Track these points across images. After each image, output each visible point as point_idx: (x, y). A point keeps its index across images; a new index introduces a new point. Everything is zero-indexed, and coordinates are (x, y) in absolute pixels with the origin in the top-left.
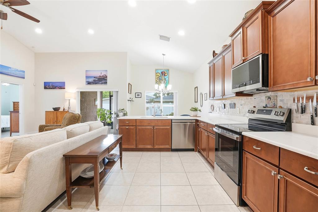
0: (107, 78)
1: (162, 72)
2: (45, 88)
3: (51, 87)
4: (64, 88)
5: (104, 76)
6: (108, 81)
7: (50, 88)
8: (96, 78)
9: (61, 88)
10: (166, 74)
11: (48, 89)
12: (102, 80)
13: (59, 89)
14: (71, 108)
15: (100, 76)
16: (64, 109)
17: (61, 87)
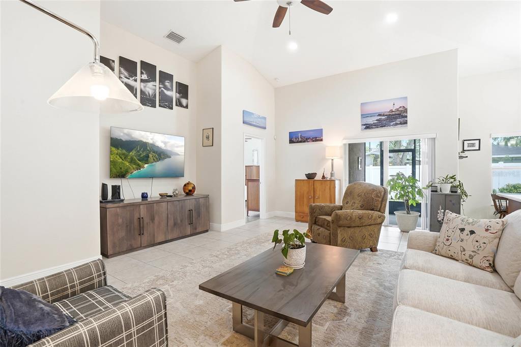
0: (407, 112)
2: (291, 142)
3: (300, 139)
4: (321, 140)
5: (401, 109)
6: (409, 119)
7: (298, 142)
8: (384, 115)
9: (316, 140)
11: (295, 142)
12: (398, 117)
13: (313, 141)
14: (335, 174)
15: (392, 111)
16: (323, 177)
17: (316, 138)
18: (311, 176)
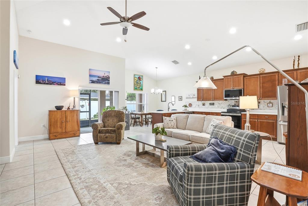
0: (109, 78)
1: (138, 77)
2: (38, 82)
3: (47, 82)
4: (65, 85)
5: (107, 77)
6: (110, 81)
7: (44, 84)
8: (100, 78)
9: (61, 85)
10: (141, 79)
11: (42, 84)
13: (58, 85)
15: (104, 76)
17: (61, 83)
18: (59, 108)
